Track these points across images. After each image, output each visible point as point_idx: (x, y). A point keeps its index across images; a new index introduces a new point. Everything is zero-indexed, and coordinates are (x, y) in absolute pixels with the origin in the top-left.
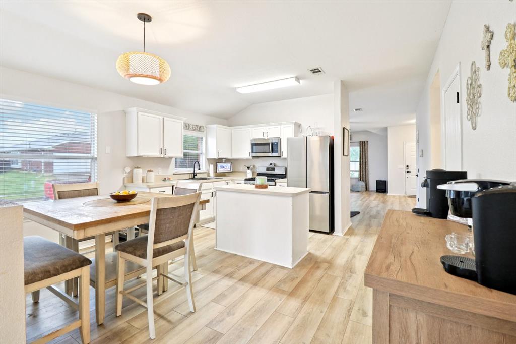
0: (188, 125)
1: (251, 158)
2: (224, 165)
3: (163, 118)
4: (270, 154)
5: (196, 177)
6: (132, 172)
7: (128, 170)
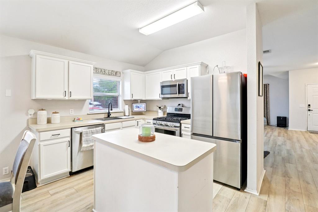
0: (103, 71)
1: (160, 99)
2: (139, 106)
3: (69, 62)
4: (177, 96)
5: (110, 116)
6: (35, 114)
7: (32, 112)
